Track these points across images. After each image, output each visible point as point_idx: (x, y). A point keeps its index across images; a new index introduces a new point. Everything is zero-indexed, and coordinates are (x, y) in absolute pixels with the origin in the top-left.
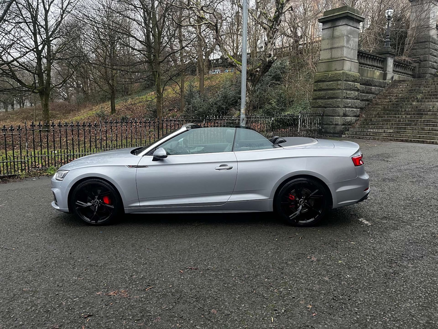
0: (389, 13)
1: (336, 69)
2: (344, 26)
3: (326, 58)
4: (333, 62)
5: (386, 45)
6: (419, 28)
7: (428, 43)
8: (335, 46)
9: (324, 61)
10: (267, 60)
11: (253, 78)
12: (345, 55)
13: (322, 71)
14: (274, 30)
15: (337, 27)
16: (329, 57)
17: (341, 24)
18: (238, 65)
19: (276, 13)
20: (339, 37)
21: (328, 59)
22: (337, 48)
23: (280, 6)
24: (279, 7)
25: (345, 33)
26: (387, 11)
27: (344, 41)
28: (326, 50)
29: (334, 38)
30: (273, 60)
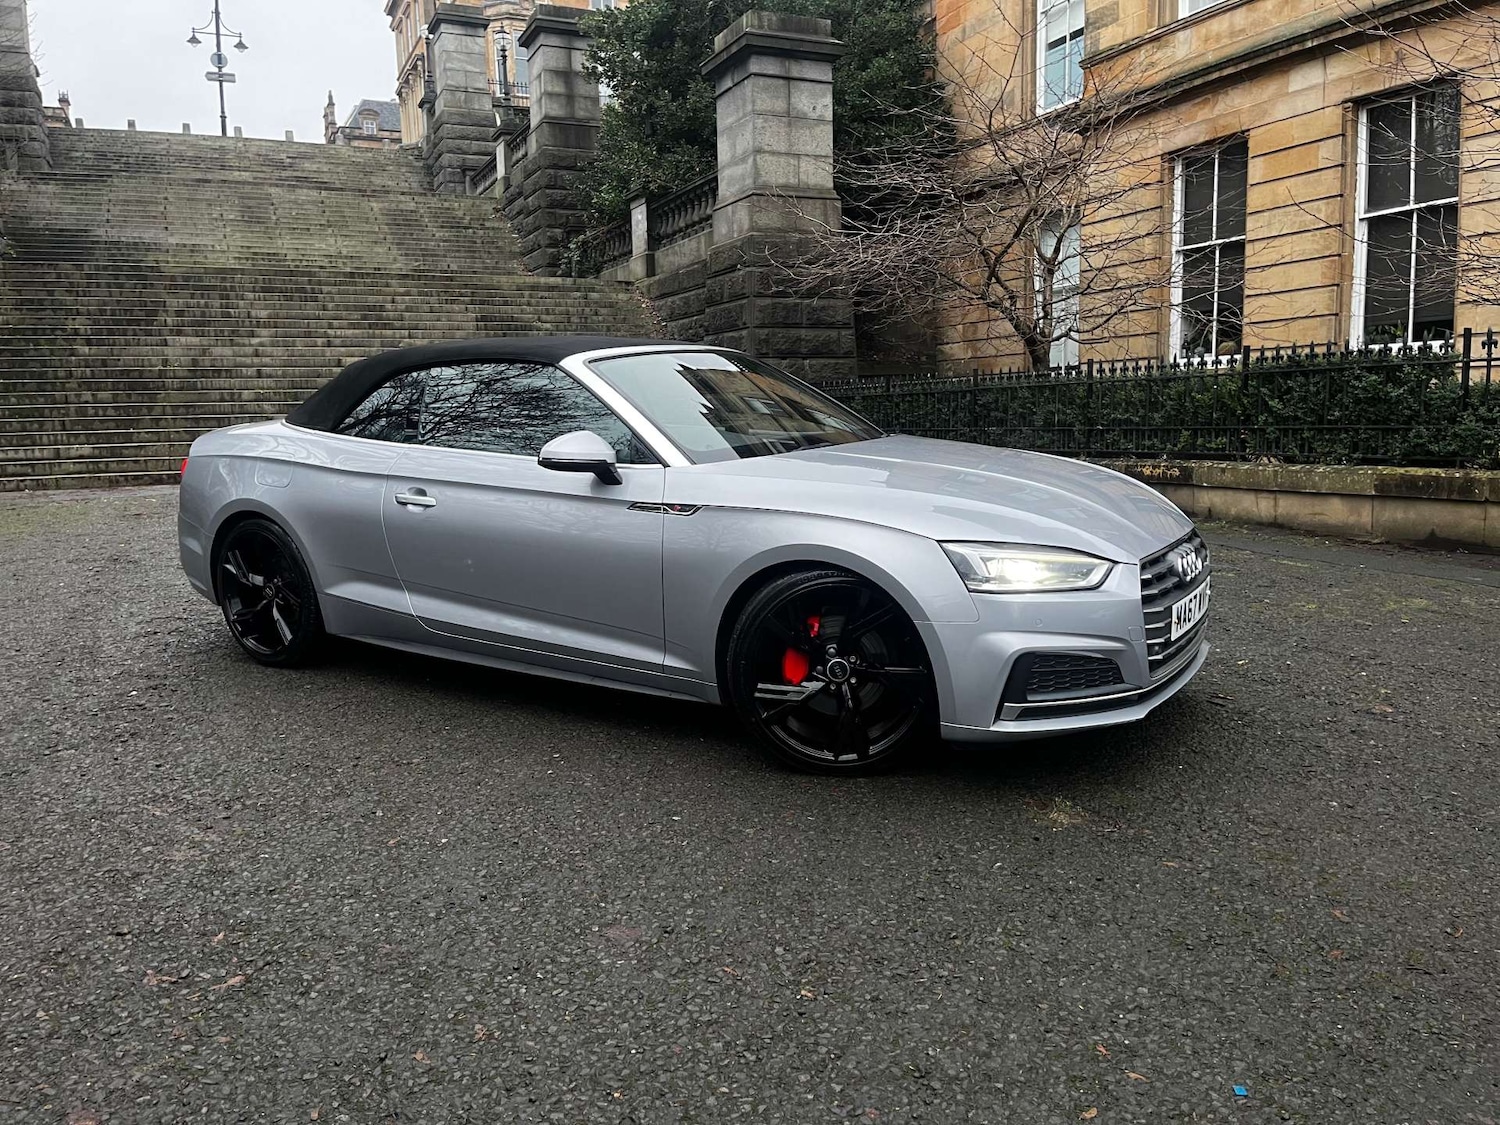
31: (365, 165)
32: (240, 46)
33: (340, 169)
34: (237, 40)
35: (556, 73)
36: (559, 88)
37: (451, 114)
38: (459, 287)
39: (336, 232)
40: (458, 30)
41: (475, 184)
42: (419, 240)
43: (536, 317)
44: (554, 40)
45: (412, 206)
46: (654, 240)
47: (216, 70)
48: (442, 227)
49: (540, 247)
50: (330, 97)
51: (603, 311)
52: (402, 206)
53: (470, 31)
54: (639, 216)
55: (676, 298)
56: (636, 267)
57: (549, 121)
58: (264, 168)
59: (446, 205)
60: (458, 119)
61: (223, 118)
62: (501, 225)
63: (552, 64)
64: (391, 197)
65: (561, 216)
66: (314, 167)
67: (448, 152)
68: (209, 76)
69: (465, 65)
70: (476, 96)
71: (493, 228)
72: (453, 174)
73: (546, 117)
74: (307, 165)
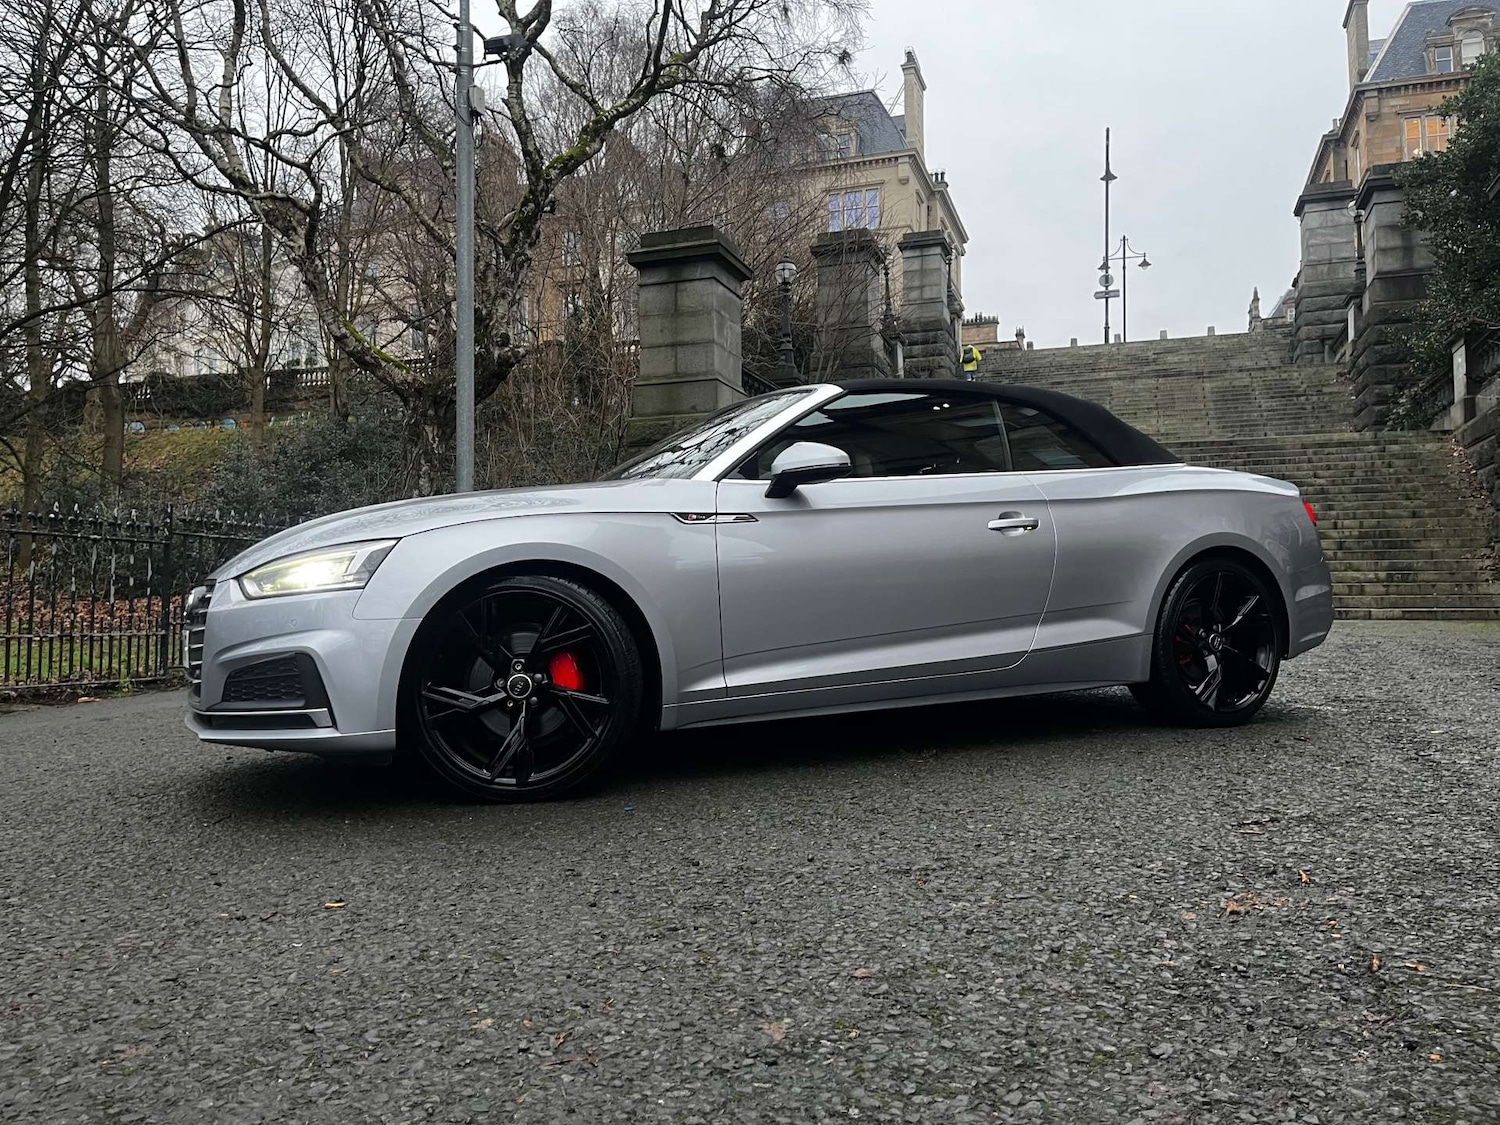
0: (787, 274)
1: (694, 408)
2: (708, 282)
3: (660, 372)
4: (685, 386)
5: (786, 361)
6: (843, 328)
7: (869, 369)
8: (686, 337)
9: (654, 381)
10: (496, 356)
11: (442, 413)
12: (717, 367)
13: (650, 410)
14: (520, 259)
15: (688, 284)
16: (669, 368)
17: (698, 276)
18: (384, 364)
19: (524, 204)
20: (694, 313)
21: (664, 376)
22: (693, 344)
23: (542, 184)
24: (540, 188)
25: (715, 304)
26: (780, 267)
27: (712, 325)
28: (656, 350)
29: (682, 315)
30: (516, 358)
31: (1228, 349)
32: (1145, 264)
33: (1201, 357)
34: (1141, 260)
35: (1392, 227)
36: (1395, 241)
37: (1311, 288)
38: (1237, 450)
39: (1161, 413)
40: (1324, 206)
41: (1334, 351)
42: (1242, 412)
43: (1311, 473)
44: (1389, 196)
45: (1247, 381)
46: (1475, 383)
47: (1104, 289)
48: (1272, 398)
49: (1367, 405)
50: (1256, 293)
51: (1397, 462)
52: (1235, 383)
53: (1337, 205)
54: (1459, 359)
55: (1484, 442)
56: (1457, 413)
57: (1381, 276)
58: (1129, 367)
59: (1284, 376)
60: (1319, 291)
61: (1107, 329)
62: (1342, 389)
63: (1387, 220)
64: (1227, 375)
65: (1393, 371)
66: (1176, 359)
67: (1306, 325)
68: (1098, 296)
69: (1329, 238)
70: (1341, 266)
71: (1331, 393)
72: (1311, 345)
73: (1378, 273)
74: (1170, 358)
